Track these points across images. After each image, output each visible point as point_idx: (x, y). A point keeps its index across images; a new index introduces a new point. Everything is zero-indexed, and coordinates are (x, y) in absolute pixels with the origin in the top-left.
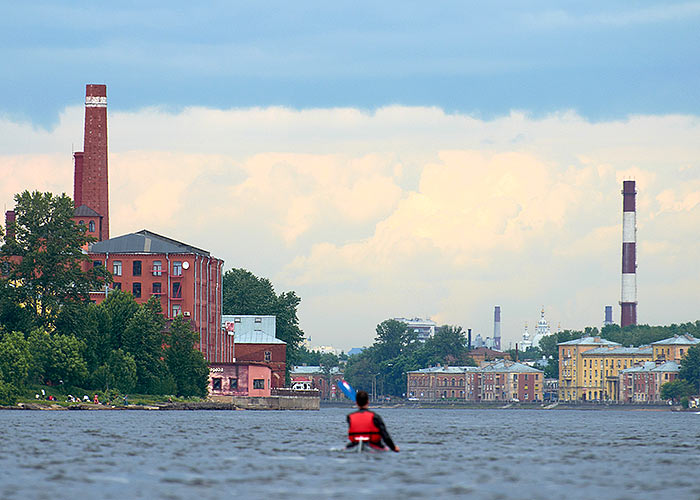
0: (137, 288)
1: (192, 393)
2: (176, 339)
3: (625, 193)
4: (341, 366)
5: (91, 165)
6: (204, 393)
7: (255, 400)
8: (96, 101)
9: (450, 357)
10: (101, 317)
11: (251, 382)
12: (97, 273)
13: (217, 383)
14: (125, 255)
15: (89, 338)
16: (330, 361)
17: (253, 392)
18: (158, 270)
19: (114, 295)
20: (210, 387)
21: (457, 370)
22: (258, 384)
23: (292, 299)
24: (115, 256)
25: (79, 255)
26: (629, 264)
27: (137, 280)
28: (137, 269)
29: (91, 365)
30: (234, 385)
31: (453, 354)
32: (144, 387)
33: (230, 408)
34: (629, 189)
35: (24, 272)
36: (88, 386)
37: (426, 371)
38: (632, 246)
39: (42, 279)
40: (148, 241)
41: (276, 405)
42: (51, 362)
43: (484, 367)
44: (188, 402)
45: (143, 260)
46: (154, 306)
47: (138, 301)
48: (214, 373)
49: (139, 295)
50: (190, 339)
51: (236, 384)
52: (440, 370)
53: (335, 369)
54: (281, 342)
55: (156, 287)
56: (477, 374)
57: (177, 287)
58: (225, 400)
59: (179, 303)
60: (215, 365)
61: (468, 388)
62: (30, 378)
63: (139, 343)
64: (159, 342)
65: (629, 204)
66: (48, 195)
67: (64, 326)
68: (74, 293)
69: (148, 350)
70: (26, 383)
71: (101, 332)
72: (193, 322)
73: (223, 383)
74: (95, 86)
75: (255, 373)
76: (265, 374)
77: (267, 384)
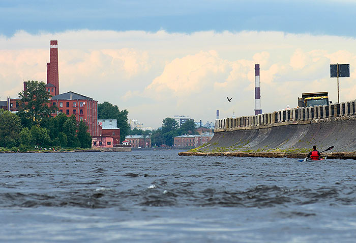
0: (68, 111)
1: (86, 147)
2: (80, 129)
3: (256, 69)
4: (149, 135)
5: (52, 68)
6: (90, 147)
7: (108, 148)
8: (54, 46)
9: (190, 131)
10: (55, 122)
11: (107, 143)
12: (54, 107)
13: (95, 143)
14: (63, 100)
15: (51, 129)
16: (147, 132)
17: (107, 146)
18: (75, 105)
19: (60, 114)
20: (93, 144)
21: (192, 136)
22: (109, 143)
23: (126, 112)
24: (60, 101)
25: (47, 101)
26: (258, 96)
27: (68, 108)
28: (68, 105)
29: (52, 138)
30: (101, 144)
31: (191, 130)
32: (70, 145)
33: (99, 151)
34: (257, 68)
35: (29, 107)
36: (51, 145)
37: (181, 136)
38: (259, 88)
39: (35, 109)
40: (71, 95)
41: (115, 150)
42: (38, 137)
43: (202, 134)
44: (85, 149)
45: (70, 102)
46: (73, 118)
47: (68, 116)
48: (94, 140)
49: (69, 114)
50: (86, 128)
51: (101, 143)
52: (186, 136)
53: (148, 136)
54: (118, 128)
55: (74, 111)
56: (199, 137)
57: (81, 111)
58: (97, 149)
59: (82, 116)
60: (94, 137)
61: (196, 143)
62: (31, 143)
63: (68, 130)
64: (75, 130)
65: (257, 73)
66: (37, 82)
67: (42, 125)
68: (45, 114)
69: (72, 133)
70: (30, 144)
71: (55, 127)
72: (87, 123)
73: (97, 143)
74: (54, 41)
75: (108, 140)
76: (111, 140)
77: (112, 143)
